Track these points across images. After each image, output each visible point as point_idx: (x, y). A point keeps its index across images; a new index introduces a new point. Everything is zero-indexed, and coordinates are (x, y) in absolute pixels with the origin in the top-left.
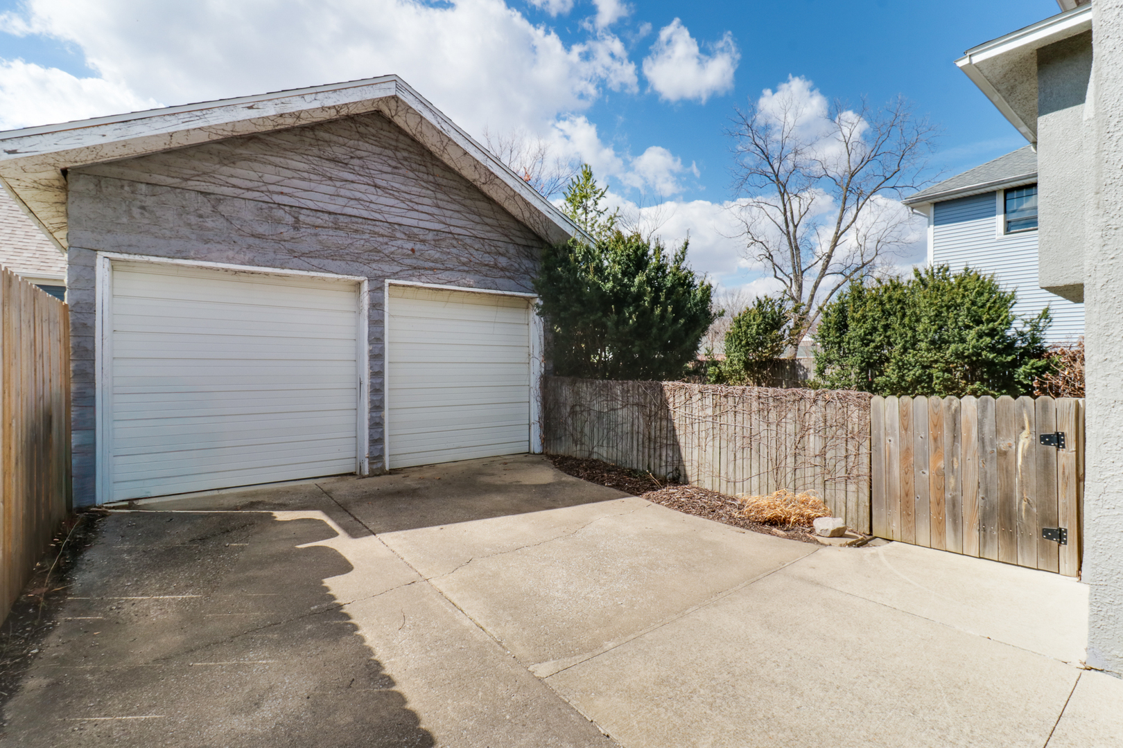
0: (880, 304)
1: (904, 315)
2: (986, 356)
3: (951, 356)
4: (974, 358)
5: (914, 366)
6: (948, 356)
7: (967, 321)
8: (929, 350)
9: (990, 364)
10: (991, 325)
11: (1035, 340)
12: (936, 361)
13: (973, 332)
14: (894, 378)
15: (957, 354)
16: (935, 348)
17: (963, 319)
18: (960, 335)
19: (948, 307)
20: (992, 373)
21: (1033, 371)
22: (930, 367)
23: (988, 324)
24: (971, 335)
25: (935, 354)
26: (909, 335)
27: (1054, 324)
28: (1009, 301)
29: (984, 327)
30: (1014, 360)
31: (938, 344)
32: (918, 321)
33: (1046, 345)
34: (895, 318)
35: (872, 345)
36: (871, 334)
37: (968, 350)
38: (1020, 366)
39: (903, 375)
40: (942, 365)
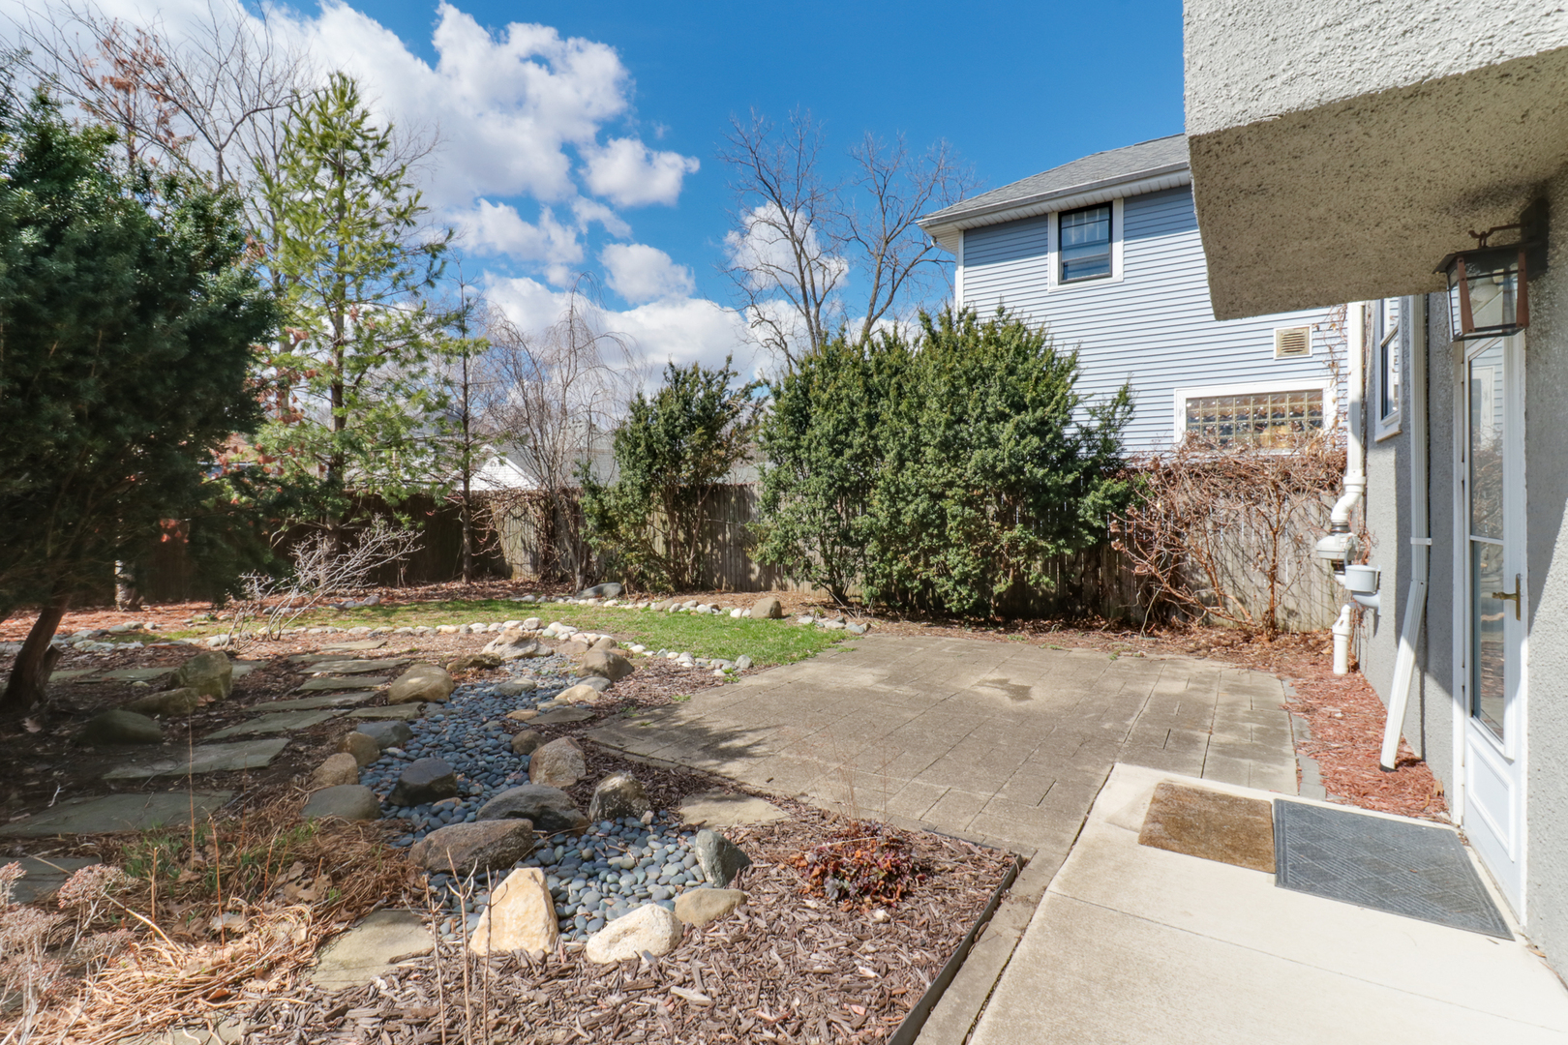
0: (861, 374)
1: (900, 395)
2: (1031, 472)
3: (975, 473)
4: (1013, 478)
5: (916, 495)
6: (969, 473)
7: (1002, 407)
8: (939, 464)
9: (1037, 488)
10: (1039, 413)
11: (1108, 446)
12: (950, 484)
13: (1010, 426)
14: (884, 520)
15: (984, 470)
16: (948, 458)
17: (995, 402)
18: (989, 431)
19: (971, 382)
20: (1042, 508)
21: (1108, 502)
22: (941, 496)
23: (1034, 411)
24: (1005, 431)
25: (949, 471)
26: (909, 433)
27: (1138, 415)
28: (1068, 371)
29: (1028, 417)
30: (1077, 480)
31: (952, 449)
32: (921, 405)
33: (1123, 456)
34: (886, 402)
35: (848, 453)
36: (846, 432)
37: (1003, 460)
38: (1087, 492)
39: (899, 512)
40: (961, 491)
